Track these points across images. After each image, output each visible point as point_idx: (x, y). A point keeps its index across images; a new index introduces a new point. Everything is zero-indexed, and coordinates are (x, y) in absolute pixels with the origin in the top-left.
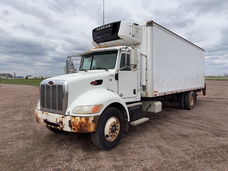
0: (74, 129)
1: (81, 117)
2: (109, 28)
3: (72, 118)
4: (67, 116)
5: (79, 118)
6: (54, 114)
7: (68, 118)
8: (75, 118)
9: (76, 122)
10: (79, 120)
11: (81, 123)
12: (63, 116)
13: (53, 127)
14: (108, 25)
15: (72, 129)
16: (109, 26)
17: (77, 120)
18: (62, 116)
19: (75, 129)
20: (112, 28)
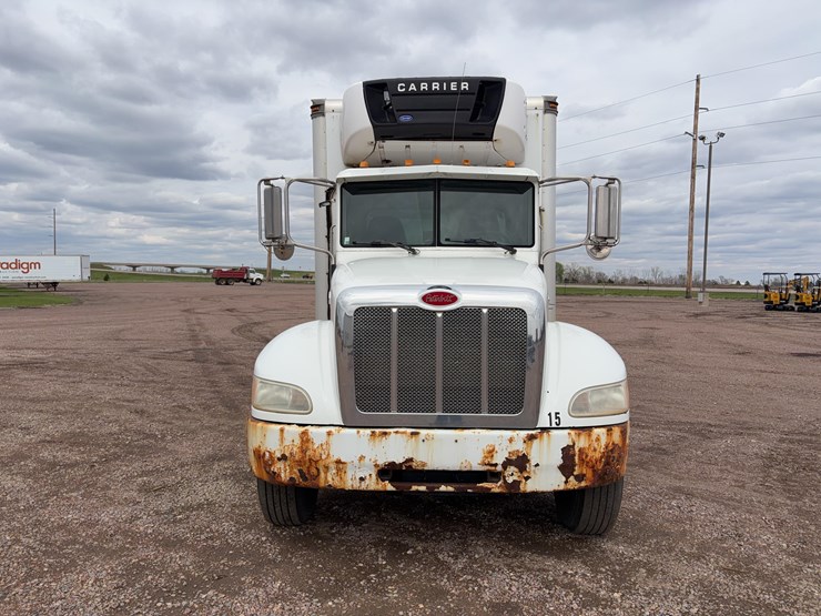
0: (580, 478)
1: (609, 428)
2: (459, 92)
3: (579, 435)
4: (554, 432)
5: (604, 430)
6: (466, 431)
7: (561, 439)
8: (590, 435)
9: (595, 450)
10: (604, 440)
11: (612, 451)
12: (533, 432)
13: (450, 489)
14: (459, 80)
15: (572, 478)
16: (465, 86)
17: (598, 440)
18: (524, 434)
19: (584, 475)
20: (475, 97)
